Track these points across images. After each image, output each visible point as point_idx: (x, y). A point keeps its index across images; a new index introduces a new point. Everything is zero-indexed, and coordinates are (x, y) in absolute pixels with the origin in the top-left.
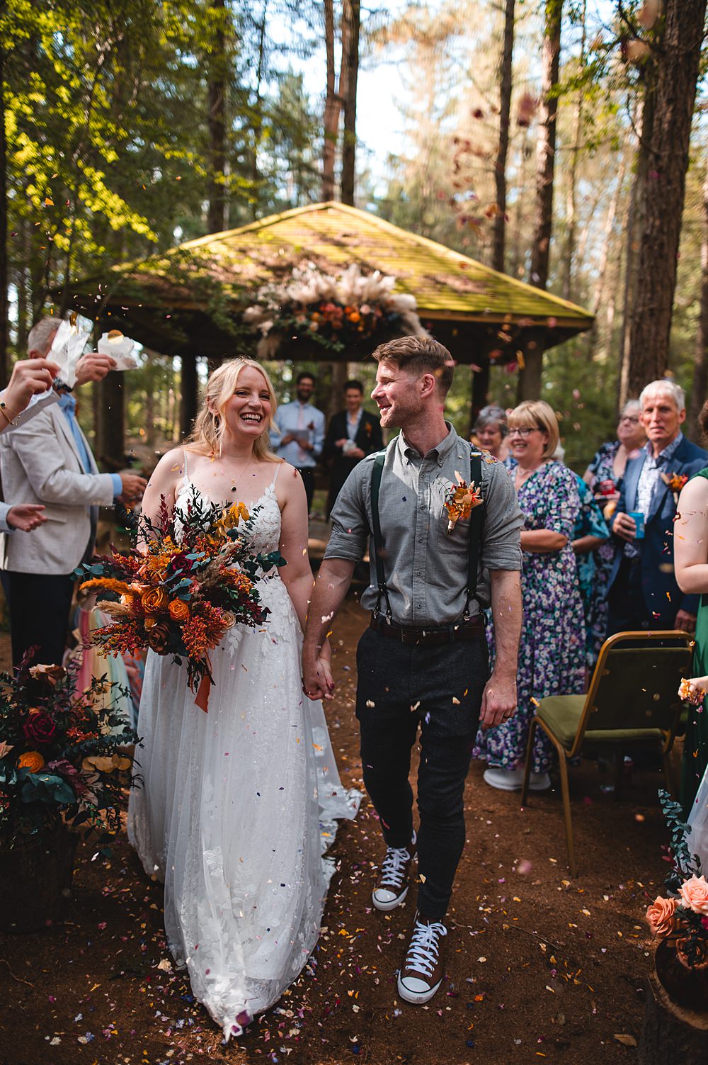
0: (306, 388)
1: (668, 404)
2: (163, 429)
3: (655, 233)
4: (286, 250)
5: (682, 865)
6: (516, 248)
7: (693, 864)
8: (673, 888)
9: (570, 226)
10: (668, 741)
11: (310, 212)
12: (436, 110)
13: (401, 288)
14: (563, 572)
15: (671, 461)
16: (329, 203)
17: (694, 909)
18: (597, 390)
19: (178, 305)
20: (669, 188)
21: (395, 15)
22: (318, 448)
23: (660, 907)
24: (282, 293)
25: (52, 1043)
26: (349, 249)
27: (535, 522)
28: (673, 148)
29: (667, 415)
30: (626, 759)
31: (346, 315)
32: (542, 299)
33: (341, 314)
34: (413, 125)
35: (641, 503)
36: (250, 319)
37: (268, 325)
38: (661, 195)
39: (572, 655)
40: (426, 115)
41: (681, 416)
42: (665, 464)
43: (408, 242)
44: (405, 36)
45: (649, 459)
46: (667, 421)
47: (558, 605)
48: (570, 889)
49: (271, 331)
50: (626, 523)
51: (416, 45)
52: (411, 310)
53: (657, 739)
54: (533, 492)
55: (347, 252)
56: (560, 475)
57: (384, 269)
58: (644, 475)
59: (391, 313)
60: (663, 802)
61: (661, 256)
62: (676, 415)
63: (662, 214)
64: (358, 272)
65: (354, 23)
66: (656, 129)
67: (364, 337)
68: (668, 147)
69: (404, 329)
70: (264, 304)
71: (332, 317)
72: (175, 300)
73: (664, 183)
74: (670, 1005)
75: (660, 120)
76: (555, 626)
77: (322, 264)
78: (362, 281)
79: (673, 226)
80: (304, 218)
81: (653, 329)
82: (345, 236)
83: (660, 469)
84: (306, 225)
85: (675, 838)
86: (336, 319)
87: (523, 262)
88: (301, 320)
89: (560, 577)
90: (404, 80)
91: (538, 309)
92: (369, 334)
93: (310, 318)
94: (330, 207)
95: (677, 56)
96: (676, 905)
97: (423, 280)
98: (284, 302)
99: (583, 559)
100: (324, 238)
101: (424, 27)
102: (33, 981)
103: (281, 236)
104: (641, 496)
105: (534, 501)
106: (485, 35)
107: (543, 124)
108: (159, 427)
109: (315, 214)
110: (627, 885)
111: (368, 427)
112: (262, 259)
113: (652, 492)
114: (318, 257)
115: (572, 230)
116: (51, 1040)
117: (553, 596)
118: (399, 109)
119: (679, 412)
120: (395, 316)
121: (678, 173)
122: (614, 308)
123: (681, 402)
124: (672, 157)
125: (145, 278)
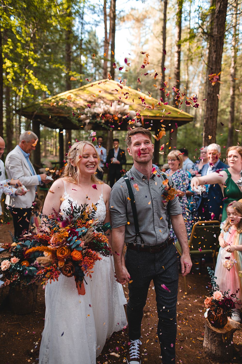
0: (100, 141)
1: (215, 152)
2: (50, 151)
3: (211, 92)
4: (93, 96)
5: (214, 288)
6: (169, 89)
7: (217, 287)
8: (211, 295)
10: (214, 253)
12: (141, 43)
13: (131, 108)
17: (217, 299)
18: (196, 137)
19: (58, 115)
21: (127, 12)
22: (105, 161)
23: (208, 300)
24: (93, 111)
25: (36, 344)
26: (114, 95)
28: (216, 65)
29: (215, 156)
30: (203, 259)
32: (176, 111)
33: (112, 117)
34: (134, 48)
36: (82, 119)
37: (88, 121)
40: (138, 44)
42: (215, 169)
43: (133, 93)
44: (130, 19)
45: (210, 167)
46: (215, 158)
48: (185, 298)
49: (89, 123)
51: (134, 22)
52: (134, 115)
53: (211, 253)
55: (113, 96)
56: (183, 173)
57: (126, 102)
58: (208, 172)
60: (209, 270)
61: (213, 100)
63: (214, 87)
64: (117, 104)
66: (211, 61)
70: (86, 114)
71: (109, 118)
72: (57, 113)
74: (211, 327)
75: (212, 57)
77: (105, 100)
78: (118, 107)
79: (217, 91)
81: (211, 123)
82: (112, 91)
83: (213, 170)
84: (99, 87)
85: (212, 280)
87: (171, 94)
88: (99, 120)
89: (182, 205)
90: (130, 33)
91: (175, 115)
93: (101, 119)
94: (107, 81)
95: (217, 38)
96: (212, 299)
97: (138, 105)
98: (93, 114)
99: (189, 198)
100: (106, 92)
101: (137, 16)
102: (28, 328)
103: (91, 91)
106: (157, 19)
107: (176, 52)
108: (48, 150)
110: (202, 297)
111: (121, 154)
112: (85, 99)
114: (104, 98)
115: (187, 83)
116: (35, 343)
118: (129, 42)
119: (219, 154)
120: (129, 118)
122: (202, 109)
123: (219, 151)
124: (216, 69)
125: (48, 106)
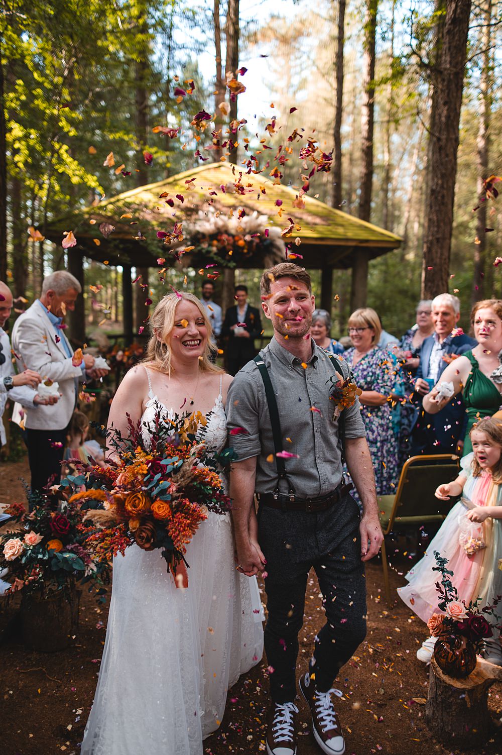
0: (208, 291)
1: (448, 311)
2: (104, 312)
3: (438, 189)
4: (193, 197)
5: (448, 594)
6: (350, 182)
7: (453, 593)
9: (386, 167)
11: (209, 169)
12: (292, 86)
13: (271, 222)
14: (382, 418)
15: (450, 345)
16: (221, 163)
17: (453, 618)
18: (407, 282)
19: (121, 236)
20: (446, 159)
21: (262, 23)
22: (218, 331)
23: (435, 619)
24: (192, 228)
25: (77, 713)
27: (365, 387)
28: (448, 132)
29: (447, 318)
30: (423, 535)
31: (235, 242)
32: (366, 228)
33: (232, 241)
34: (276, 97)
35: (432, 371)
37: (183, 249)
38: (442, 164)
39: (392, 471)
40: (285, 90)
41: (457, 317)
42: (447, 348)
43: (276, 190)
44: (269, 37)
45: (437, 343)
46: (447, 322)
47: (379, 439)
48: (388, 616)
49: (186, 253)
50: (423, 385)
51: (277, 43)
52: (279, 238)
54: (365, 367)
55: (234, 198)
57: (260, 209)
58: (433, 353)
59: (265, 240)
61: (443, 204)
62: (454, 318)
63: (443, 176)
65: (235, 36)
66: (437, 121)
67: (248, 256)
68: (445, 133)
69: (275, 250)
71: (226, 243)
72: (119, 233)
73: (443, 155)
74: (442, 676)
75: (440, 115)
76: (377, 452)
77: (218, 206)
79: (450, 184)
80: (205, 174)
81: (439, 251)
83: (444, 350)
84: (206, 179)
86: (228, 244)
87: (355, 191)
88: (205, 246)
90: (269, 67)
91: (364, 235)
92: (251, 254)
93: (210, 245)
94: (222, 166)
95: (450, 75)
96: (444, 617)
98: (193, 233)
101: (283, 31)
102: (61, 680)
104: (432, 367)
105: (365, 373)
106: (325, 36)
107: (365, 105)
108: (100, 311)
109: (212, 171)
111: (252, 316)
113: (439, 365)
114: (215, 201)
115: (388, 170)
116: (76, 711)
117: (376, 433)
118: (267, 86)
119: (455, 315)
120: (268, 242)
121: (452, 150)
122: (419, 222)
123: (457, 308)
124: (448, 139)
